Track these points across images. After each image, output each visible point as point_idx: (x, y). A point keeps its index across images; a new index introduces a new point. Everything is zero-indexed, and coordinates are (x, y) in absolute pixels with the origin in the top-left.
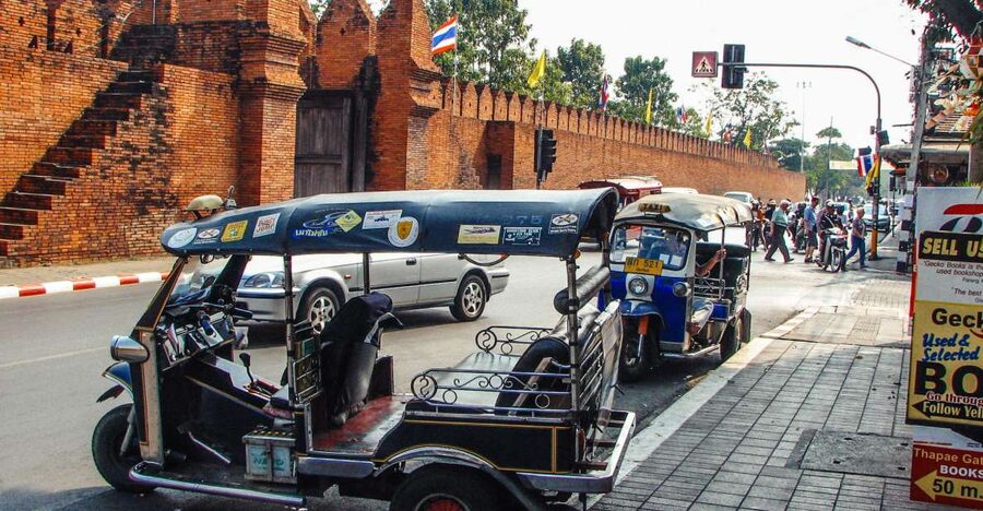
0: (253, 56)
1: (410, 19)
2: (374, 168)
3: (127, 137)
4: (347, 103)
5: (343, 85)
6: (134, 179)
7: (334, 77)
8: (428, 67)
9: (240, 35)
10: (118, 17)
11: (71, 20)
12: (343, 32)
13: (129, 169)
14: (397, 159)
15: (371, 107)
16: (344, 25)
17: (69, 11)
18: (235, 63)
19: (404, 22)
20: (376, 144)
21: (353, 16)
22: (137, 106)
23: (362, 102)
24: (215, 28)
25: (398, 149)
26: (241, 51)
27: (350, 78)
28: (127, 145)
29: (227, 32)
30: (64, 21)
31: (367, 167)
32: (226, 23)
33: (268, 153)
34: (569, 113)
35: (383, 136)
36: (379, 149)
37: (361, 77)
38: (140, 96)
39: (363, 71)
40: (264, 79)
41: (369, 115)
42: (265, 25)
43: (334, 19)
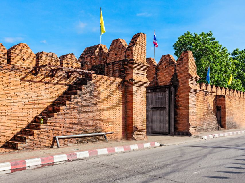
0: (129, 72)
1: (188, 60)
2: (178, 111)
3: (76, 101)
4: (167, 90)
5: (166, 84)
6: (80, 116)
7: (163, 82)
8: (195, 76)
9: (124, 65)
10: (87, 63)
11: (69, 64)
12: (165, 67)
13: (77, 113)
14: (185, 108)
15: (176, 91)
16: (166, 64)
17: (68, 61)
18: (123, 75)
19: (186, 61)
20: (178, 103)
21: (169, 62)
22: (81, 90)
23: (173, 89)
24: (117, 63)
25: (186, 104)
26: (125, 70)
27: (169, 81)
28: (77, 104)
29: (121, 65)
30: (66, 64)
31: (175, 110)
32: (119, 61)
33: (135, 106)
34: (241, 93)
35: (180, 100)
36: (179, 104)
37: (172, 81)
38: (82, 86)
39: (172, 79)
40: (133, 79)
41: (175, 93)
42: (132, 60)
43: (163, 63)
